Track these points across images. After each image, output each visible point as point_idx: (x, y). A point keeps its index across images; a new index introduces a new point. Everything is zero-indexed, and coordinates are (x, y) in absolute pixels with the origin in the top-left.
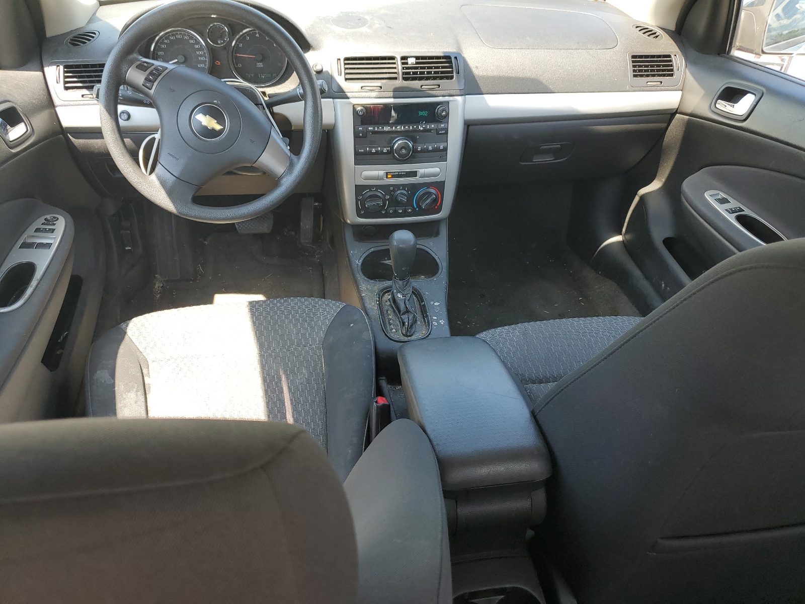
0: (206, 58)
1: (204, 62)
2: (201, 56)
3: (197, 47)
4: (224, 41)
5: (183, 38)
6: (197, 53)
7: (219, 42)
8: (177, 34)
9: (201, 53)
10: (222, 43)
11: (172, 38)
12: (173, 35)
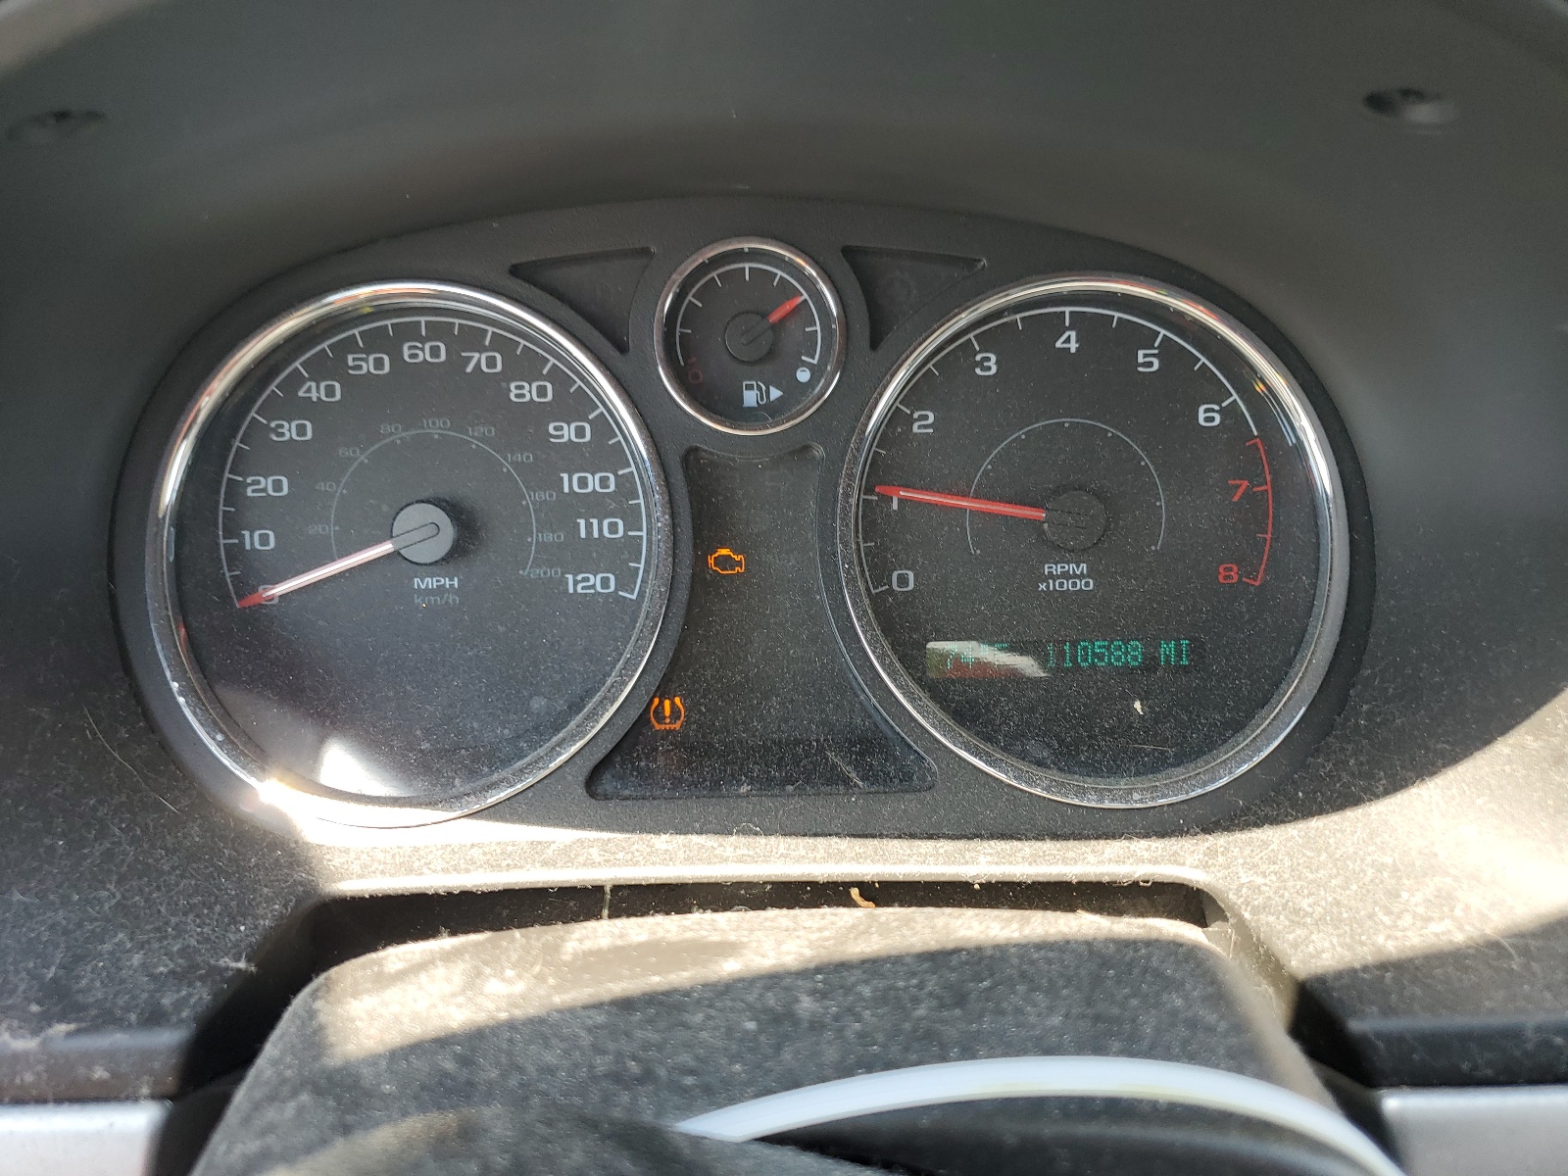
0: (633, 523)
1: (617, 557)
2: (595, 505)
3: (568, 433)
4: (795, 393)
5: (456, 363)
6: (569, 482)
7: (750, 398)
8: (410, 333)
9: (593, 482)
10: (770, 412)
11: (368, 366)
12: (376, 341)
